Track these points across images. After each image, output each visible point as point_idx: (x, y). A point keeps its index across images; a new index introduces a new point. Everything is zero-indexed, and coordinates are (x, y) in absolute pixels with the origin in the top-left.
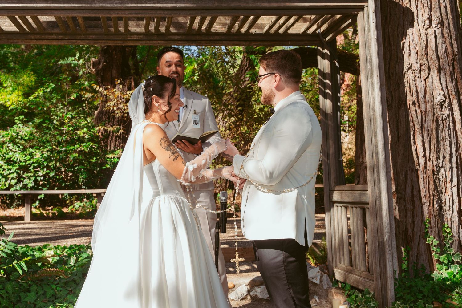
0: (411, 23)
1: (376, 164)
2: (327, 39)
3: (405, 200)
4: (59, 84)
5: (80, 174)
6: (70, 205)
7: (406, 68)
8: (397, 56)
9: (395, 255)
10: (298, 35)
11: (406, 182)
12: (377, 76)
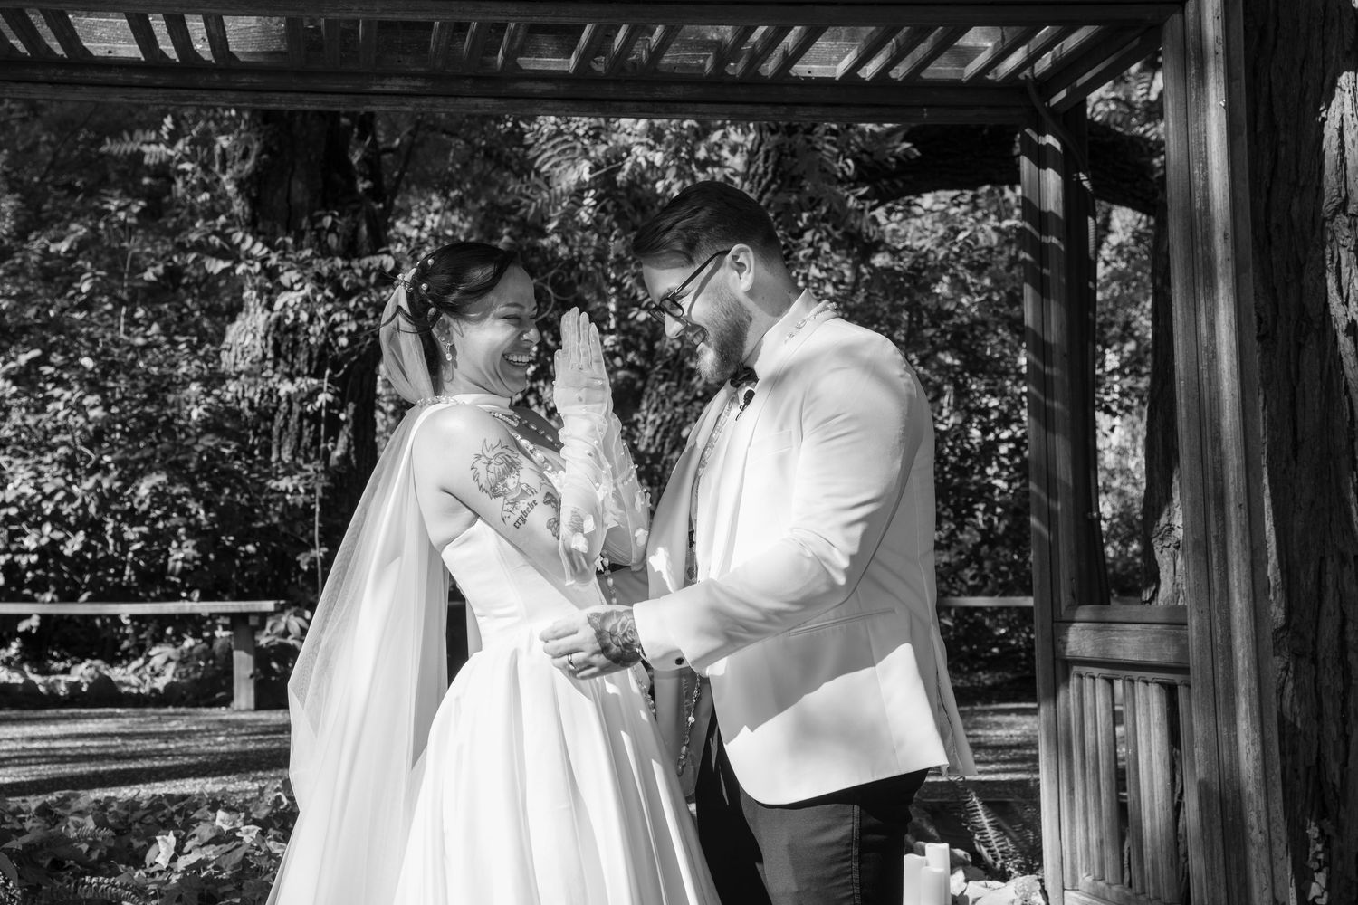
0: (1347, 55)
1: (1216, 537)
2: (1054, 101)
3: (1314, 661)
4: (102, 226)
5: (175, 544)
6: (136, 658)
7: (1328, 205)
8: (1297, 167)
9: (1280, 848)
10: (954, 86)
11: (1320, 599)
12: (1225, 235)
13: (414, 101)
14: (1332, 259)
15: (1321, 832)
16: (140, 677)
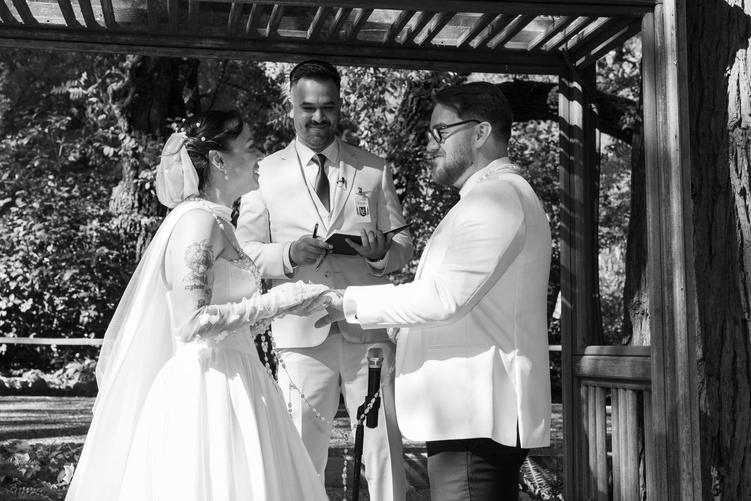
0: (742, 39)
1: (668, 307)
2: (578, 63)
3: (718, 378)
4: (46, 130)
5: (83, 308)
6: (58, 369)
7: (730, 123)
8: (714, 101)
9: (699, 483)
10: (522, 52)
11: (722, 343)
12: (676, 136)
13: (219, 53)
14: (733, 153)
15: (719, 473)
16: (61, 380)
